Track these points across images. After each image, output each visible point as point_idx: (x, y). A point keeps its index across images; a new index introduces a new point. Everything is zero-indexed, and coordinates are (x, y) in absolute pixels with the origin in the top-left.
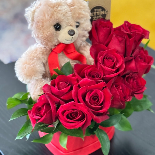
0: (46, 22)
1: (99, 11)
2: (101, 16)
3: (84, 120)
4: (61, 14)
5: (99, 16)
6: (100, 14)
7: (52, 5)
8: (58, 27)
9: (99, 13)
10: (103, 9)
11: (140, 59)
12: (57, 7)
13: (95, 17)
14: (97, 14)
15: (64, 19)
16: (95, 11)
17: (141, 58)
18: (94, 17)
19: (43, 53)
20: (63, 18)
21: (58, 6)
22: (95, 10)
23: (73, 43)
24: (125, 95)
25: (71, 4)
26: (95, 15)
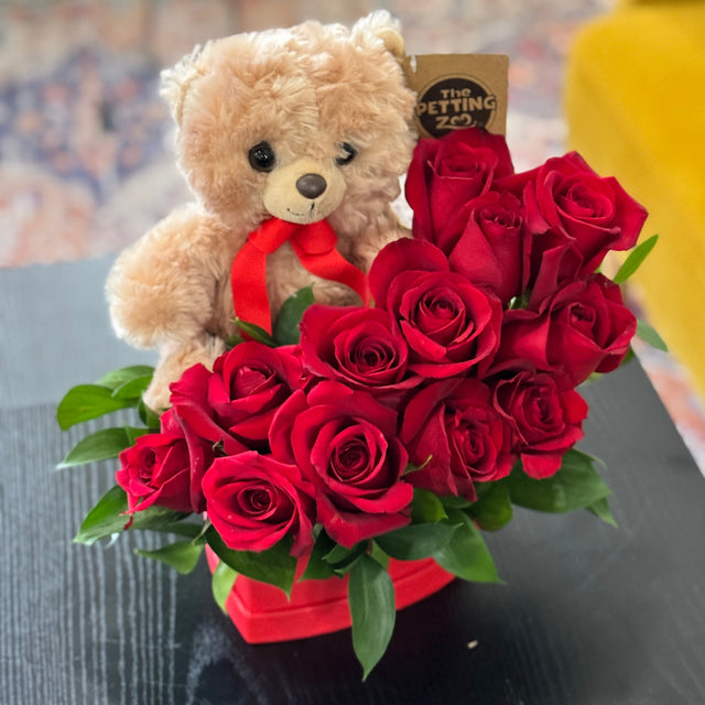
0: (218, 134)
1: (462, 97)
2: (467, 117)
3: (283, 527)
4: (278, 111)
5: (459, 114)
6: (465, 108)
7: (249, 71)
8: (263, 158)
9: (461, 105)
10: (478, 92)
11: (574, 319)
12: (267, 81)
13: (446, 119)
14: (451, 107)
15: (289, 130)
16: (445, 96)
17: (580, 317)
18: (438, 119)
19: (215, 243)
20: (284, 127)
21: (274, 77)
22: (445, 92)
24: (481, 456)
25: (323, 73)
26: (444, 110)
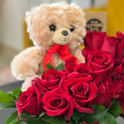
0: (42, 22)
1: (96, 23)
2: (97, 29)
6: (96, 26)
10: (99, 22)
18: (90, 29)
22: (92, 22)
23: (67, 45)
26: (92, 27)
